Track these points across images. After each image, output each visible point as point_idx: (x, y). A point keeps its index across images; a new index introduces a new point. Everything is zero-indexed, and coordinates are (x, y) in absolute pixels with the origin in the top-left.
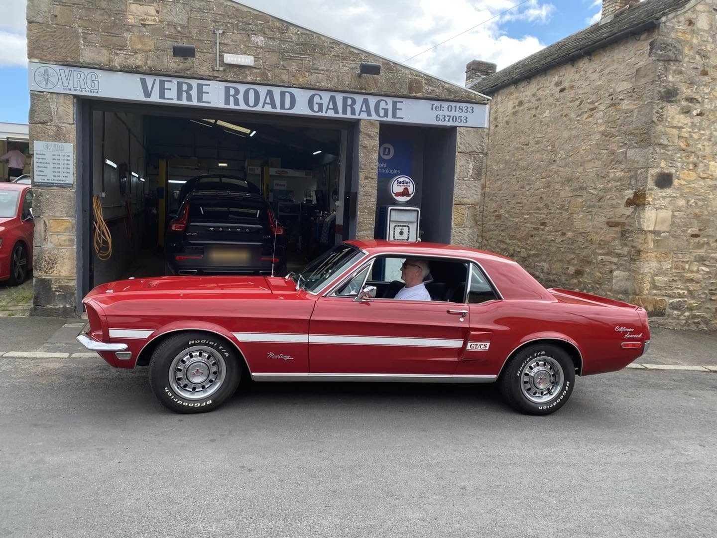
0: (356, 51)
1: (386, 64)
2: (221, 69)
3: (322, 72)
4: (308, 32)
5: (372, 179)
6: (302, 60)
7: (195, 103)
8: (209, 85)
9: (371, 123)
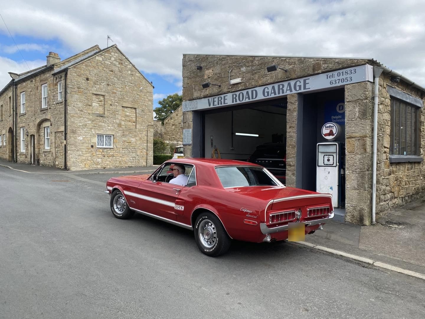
0: (284, 59)
1: (300, 60)
2: (231, 87)
3: (268, 75)
4: (262, 58)
5: (294, 127)
6: (260, 72)
7: (223, 105)
8: (227, 96)
9: (292, 95)
